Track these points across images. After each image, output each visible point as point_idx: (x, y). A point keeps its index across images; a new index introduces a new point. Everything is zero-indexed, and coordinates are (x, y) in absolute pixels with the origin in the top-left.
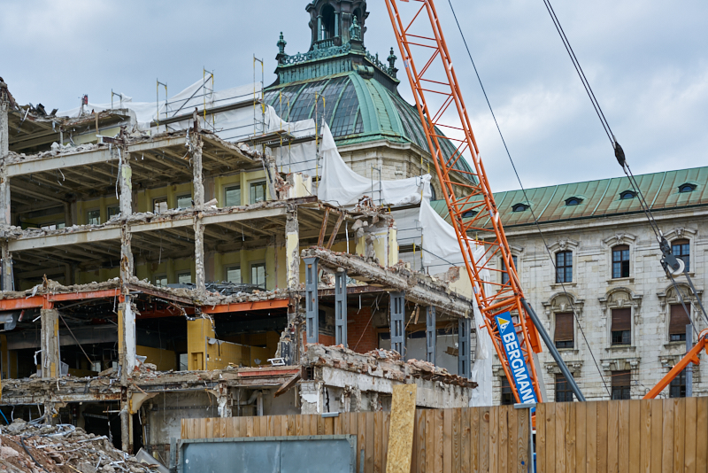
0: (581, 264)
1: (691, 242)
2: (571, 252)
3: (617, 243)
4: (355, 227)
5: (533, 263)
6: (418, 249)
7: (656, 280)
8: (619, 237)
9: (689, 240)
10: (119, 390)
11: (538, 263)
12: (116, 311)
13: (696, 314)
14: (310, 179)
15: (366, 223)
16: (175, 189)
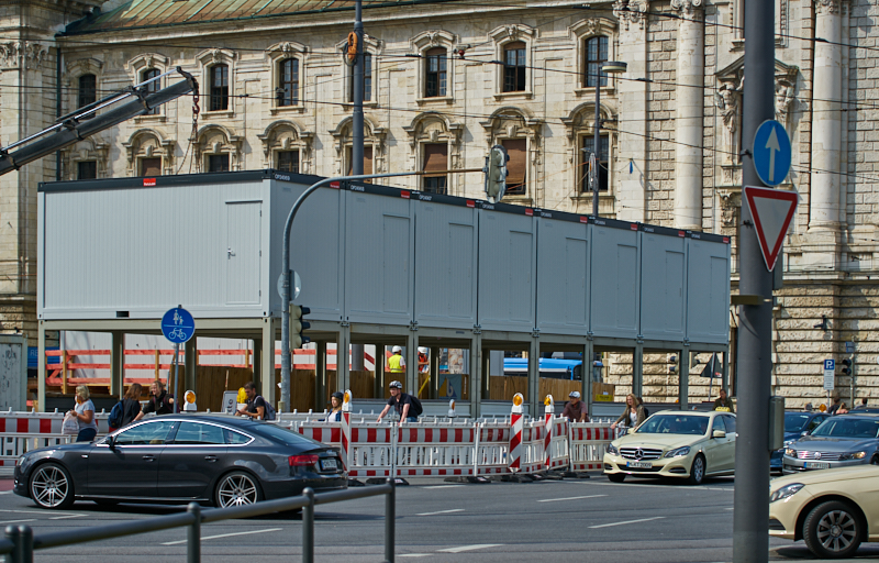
0: (384, 75)
1: (528, 47)
2: (370, 55)
3: (430, 44)
5: (320, 71)
7: (482, 103)
8: (432, 35)
9: (524, 43)
11: (328, 71)
13: (533, 154)
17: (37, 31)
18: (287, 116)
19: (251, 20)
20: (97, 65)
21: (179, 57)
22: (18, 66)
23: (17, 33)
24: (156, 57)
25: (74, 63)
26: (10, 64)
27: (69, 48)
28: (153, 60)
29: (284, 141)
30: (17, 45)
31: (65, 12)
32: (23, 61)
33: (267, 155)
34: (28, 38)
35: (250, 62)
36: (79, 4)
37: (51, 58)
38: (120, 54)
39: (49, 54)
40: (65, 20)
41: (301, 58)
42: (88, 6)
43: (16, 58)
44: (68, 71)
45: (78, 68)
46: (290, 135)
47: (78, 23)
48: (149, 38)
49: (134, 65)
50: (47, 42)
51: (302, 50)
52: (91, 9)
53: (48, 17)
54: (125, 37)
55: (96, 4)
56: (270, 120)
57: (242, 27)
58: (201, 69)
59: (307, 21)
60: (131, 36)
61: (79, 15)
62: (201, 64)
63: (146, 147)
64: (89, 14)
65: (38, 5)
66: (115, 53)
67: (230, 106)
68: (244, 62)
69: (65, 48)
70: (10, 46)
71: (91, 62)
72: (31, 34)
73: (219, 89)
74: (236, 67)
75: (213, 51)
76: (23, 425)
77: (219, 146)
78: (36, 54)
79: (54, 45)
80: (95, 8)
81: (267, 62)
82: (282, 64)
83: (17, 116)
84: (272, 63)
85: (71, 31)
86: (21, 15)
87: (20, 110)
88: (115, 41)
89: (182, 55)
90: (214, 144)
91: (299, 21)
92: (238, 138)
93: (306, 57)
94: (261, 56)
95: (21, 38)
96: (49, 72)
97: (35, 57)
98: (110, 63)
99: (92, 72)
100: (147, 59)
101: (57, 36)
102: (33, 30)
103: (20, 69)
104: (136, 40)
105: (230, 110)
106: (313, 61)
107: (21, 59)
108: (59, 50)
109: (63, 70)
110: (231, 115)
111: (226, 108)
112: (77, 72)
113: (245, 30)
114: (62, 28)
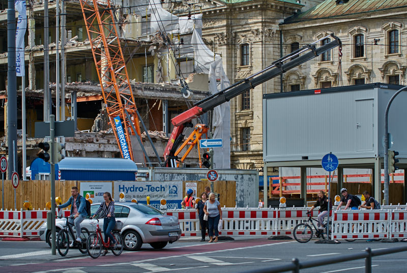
4: (150, 50)
6: (192, 59)
10: (5, 149)
12: (4, 106)
14: (140, 17)
15: (155, 48)
16: (75, 24)
17: (270, 22)
18: (393, 58)
19: (374, 12)
20: (299, 38)
21: (339, 32)
22: (261, 40)
23: (261, 24)
24: (328, 32)
25: (288, 38)
26: (257, 39)
27: (286, 30)
28: (327, 34)
29: (391, 71)
30: (261, 30)
31: (284, 13)
32: (264, 38)
33: (383, 78)
34: (266, 26)
35: (374, 33)
36: (290, 9)
37: (277, 35)
38: (310, 32)
39: (276, 33)
40: (283, 16)
41: (400, 30)
42: (295, 9)
43: (260, 36)
44: (285, 41)
45: (290, 40)
46: (394, 67)
47: (290, 17)
48: (324, 23)
49: (317, 37)
50: (275, 27)
51: (400, 25)
52: (296, 11)
53: (275, 15)
54: (313, 23)
55: (298, 8)
56: (385, 61)
57: (370, 15)
58: (350, 37)
59: (402, 11)
60: (316, 23)
61: (291, 14)
62: (350, 35)
63: (324, 77)
64: (295, 13)
65: (270, 10)
66: (308, 32)
67: (365, 55)
68: (372, 33)
69: (284, 30)
70: (257, 30)
71: (296, 36)
72: (267, 24)
73: (359, 47)
74: (367, 36)
75: (356, 28)
76: (253, 214)
77: (360, 75)
78: (270, 34)
79: (278, 29)
80: (298, 10)
81: (382, 32)
82: (390, 33)
83: (261, 64)
84: (385, 33)
85: (287, 22)
86: (262, 15)
87: (262, 61)
88: (308, 26)
89: (341, 31)
90: (357, 74)
91: (398, 12)
92: (369, 70)
93: (402, 29)
94: (380, 30)
95: (262, 26)
96: (276, 42)
97: (269, 35)
98: (306, 37)
99: (297, 41)
100: (324, 33)
101: (280, 24)
102: (268, 22)
103: (262, 42)
104: (318, 25)
105: (365, 57)
106: (405, 31)
107: (262, 36)
108: (281, 31)
109: (283, 41)
110: (365, 59)
111: (363, 56)
112: (290, 42)
113: (371, 17)
114: (282, 21)
